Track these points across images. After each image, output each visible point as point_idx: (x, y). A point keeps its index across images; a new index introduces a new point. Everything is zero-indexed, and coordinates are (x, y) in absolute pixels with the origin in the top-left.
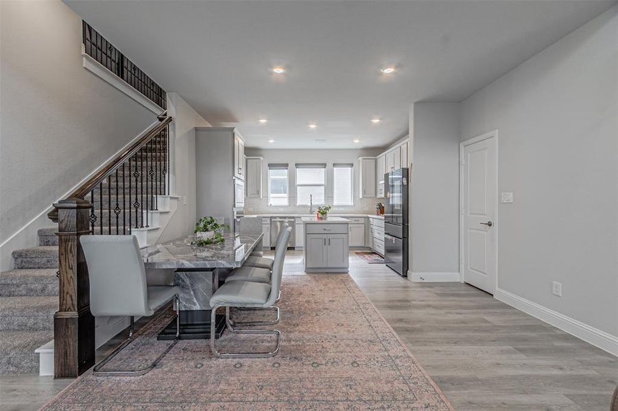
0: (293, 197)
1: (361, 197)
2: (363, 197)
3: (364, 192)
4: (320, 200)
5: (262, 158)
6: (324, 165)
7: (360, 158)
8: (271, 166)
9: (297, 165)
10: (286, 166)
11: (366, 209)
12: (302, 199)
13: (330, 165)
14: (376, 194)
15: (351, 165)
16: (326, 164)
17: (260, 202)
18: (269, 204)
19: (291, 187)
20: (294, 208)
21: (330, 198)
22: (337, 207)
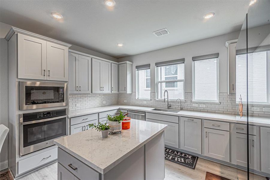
0: (153, 93)
5: (128, 62)
6: (182, 61)
8: (138, 67)
10: (148, 66)
15: (217, 55)
16: (184, 59)
17: (131, 96)
18: (137, 99)
19: (153, 84)
20: (154, 102)
21: (188, 94)
22: (197, 103)
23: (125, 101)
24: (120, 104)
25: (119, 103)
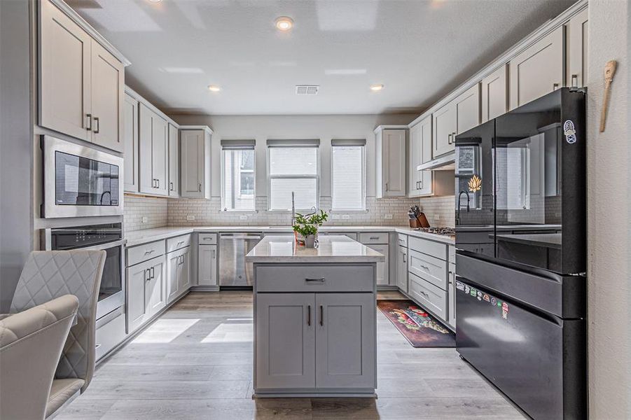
0: (263, 197)
1: (380, 196)
2: (384, 197)
3: (387, 187)
4: (308, 203)
5: (207, 129)
6: (316, 143)
7: (380, 128)
8: (225, 143)
9: (271, 143)
10: (251, 143)
11: (389, 217)
12: (279, 201)
13: (326, 143)
14: (407, 190)
15: (363, 142)
16: (319, 140)
17: (207, 205)
18: (223, 210)
19: (260, 180)
20: (264, 215)
21: (326, 198)
22: (338, 213)
23: (191, 218)
24: (173, 226)
25: (169, 224)
